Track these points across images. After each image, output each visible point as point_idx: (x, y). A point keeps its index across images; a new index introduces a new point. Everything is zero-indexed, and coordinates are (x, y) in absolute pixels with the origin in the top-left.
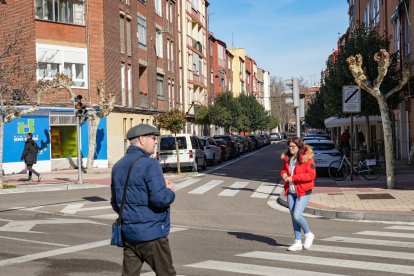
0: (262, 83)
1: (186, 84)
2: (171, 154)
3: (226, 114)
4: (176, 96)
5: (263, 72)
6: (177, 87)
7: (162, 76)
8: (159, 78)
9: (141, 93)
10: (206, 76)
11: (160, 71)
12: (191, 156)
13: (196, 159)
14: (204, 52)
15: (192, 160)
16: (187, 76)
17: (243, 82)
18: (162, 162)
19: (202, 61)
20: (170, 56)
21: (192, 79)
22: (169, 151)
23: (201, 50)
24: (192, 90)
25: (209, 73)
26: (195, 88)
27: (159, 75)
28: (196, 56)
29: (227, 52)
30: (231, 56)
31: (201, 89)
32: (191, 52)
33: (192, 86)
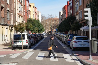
0: (39, 16)
1: (17, 15)
2: (19, 41)
3: (31, 26)
4: (13, 19)
5: (39, 12)
6: (14, 16)
7: (9, 11)
8: (8, 12)
9: (2, 17)
10: (23, 12)
11: (8, 9)
12: (27, 42)
13: (29, 44)
14: (22, 3)
15: (27, 44)
16: (17, 12)
17: (34, 15)
18: (15, 45)
19: (22, 6)
20: (12, 4)
21: (19, 13)
22: (18, 40)
23: (21, 2)
24: (19, 17)
25: (24, 11)
26: (20, 16)
27: (8, 11)
28: (20, 5)
29: (29, 4)
30: (30, 6)
31: (21, 17)
32: (18, 3)
33: (19, 16)
